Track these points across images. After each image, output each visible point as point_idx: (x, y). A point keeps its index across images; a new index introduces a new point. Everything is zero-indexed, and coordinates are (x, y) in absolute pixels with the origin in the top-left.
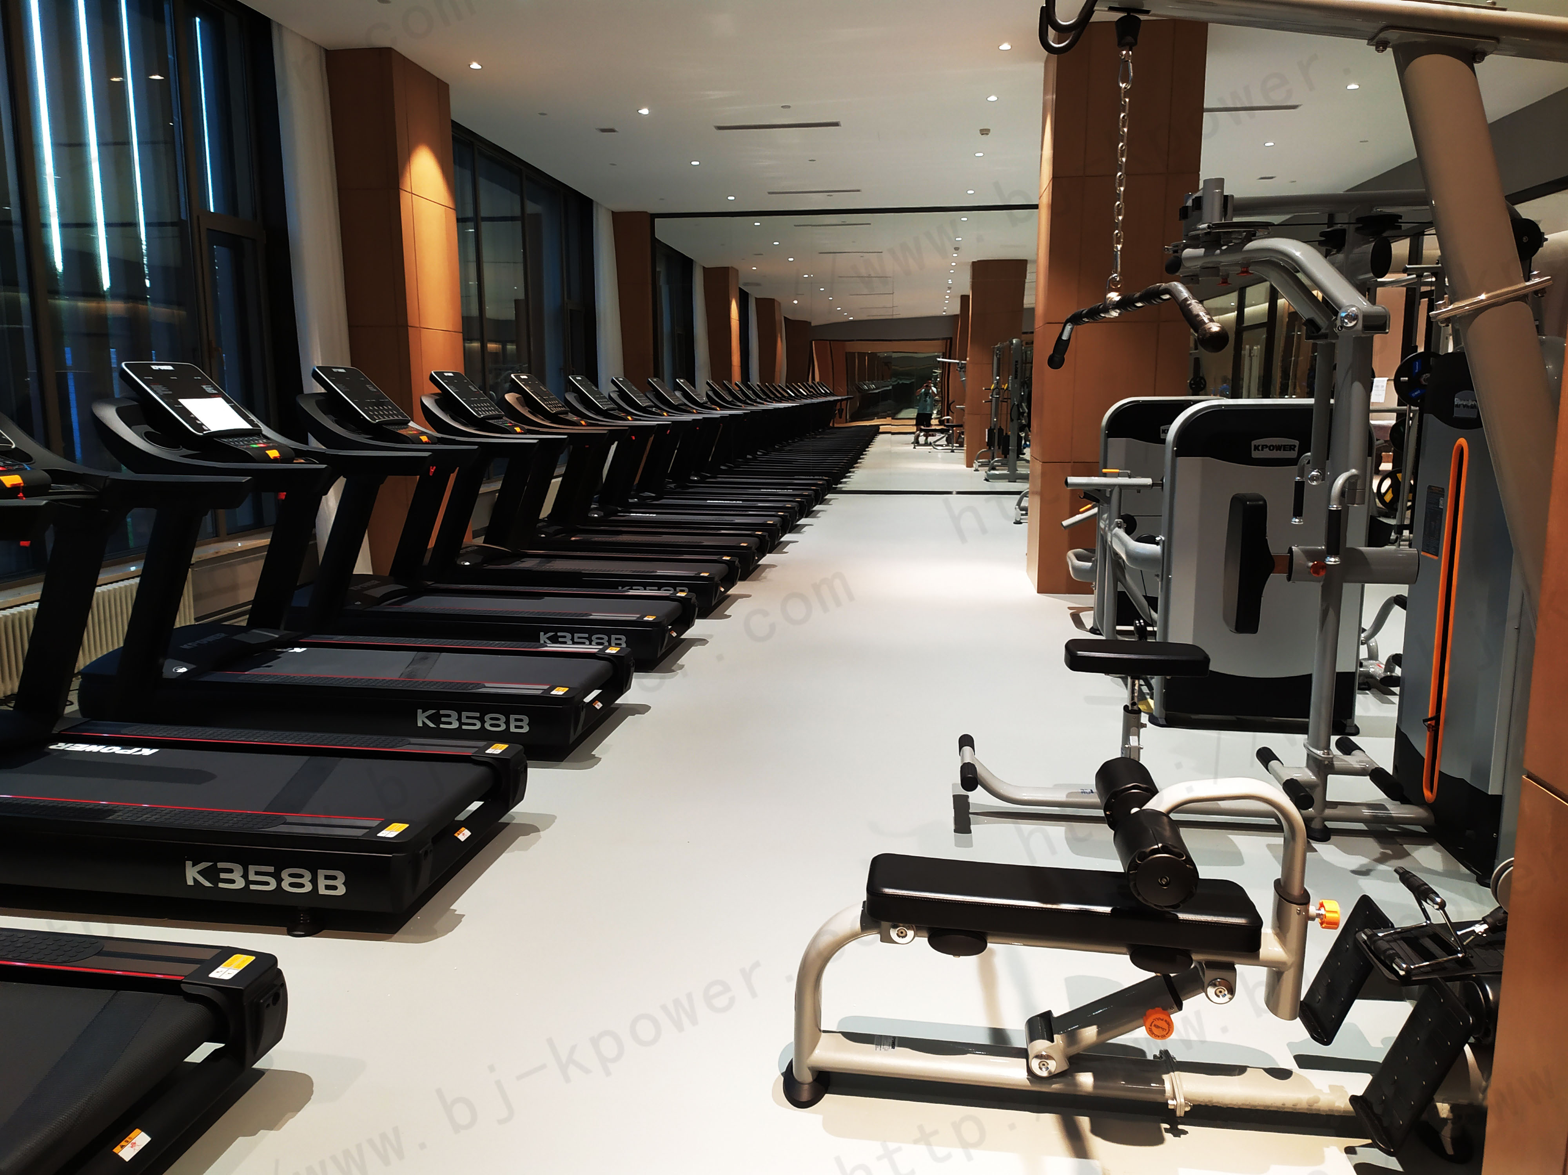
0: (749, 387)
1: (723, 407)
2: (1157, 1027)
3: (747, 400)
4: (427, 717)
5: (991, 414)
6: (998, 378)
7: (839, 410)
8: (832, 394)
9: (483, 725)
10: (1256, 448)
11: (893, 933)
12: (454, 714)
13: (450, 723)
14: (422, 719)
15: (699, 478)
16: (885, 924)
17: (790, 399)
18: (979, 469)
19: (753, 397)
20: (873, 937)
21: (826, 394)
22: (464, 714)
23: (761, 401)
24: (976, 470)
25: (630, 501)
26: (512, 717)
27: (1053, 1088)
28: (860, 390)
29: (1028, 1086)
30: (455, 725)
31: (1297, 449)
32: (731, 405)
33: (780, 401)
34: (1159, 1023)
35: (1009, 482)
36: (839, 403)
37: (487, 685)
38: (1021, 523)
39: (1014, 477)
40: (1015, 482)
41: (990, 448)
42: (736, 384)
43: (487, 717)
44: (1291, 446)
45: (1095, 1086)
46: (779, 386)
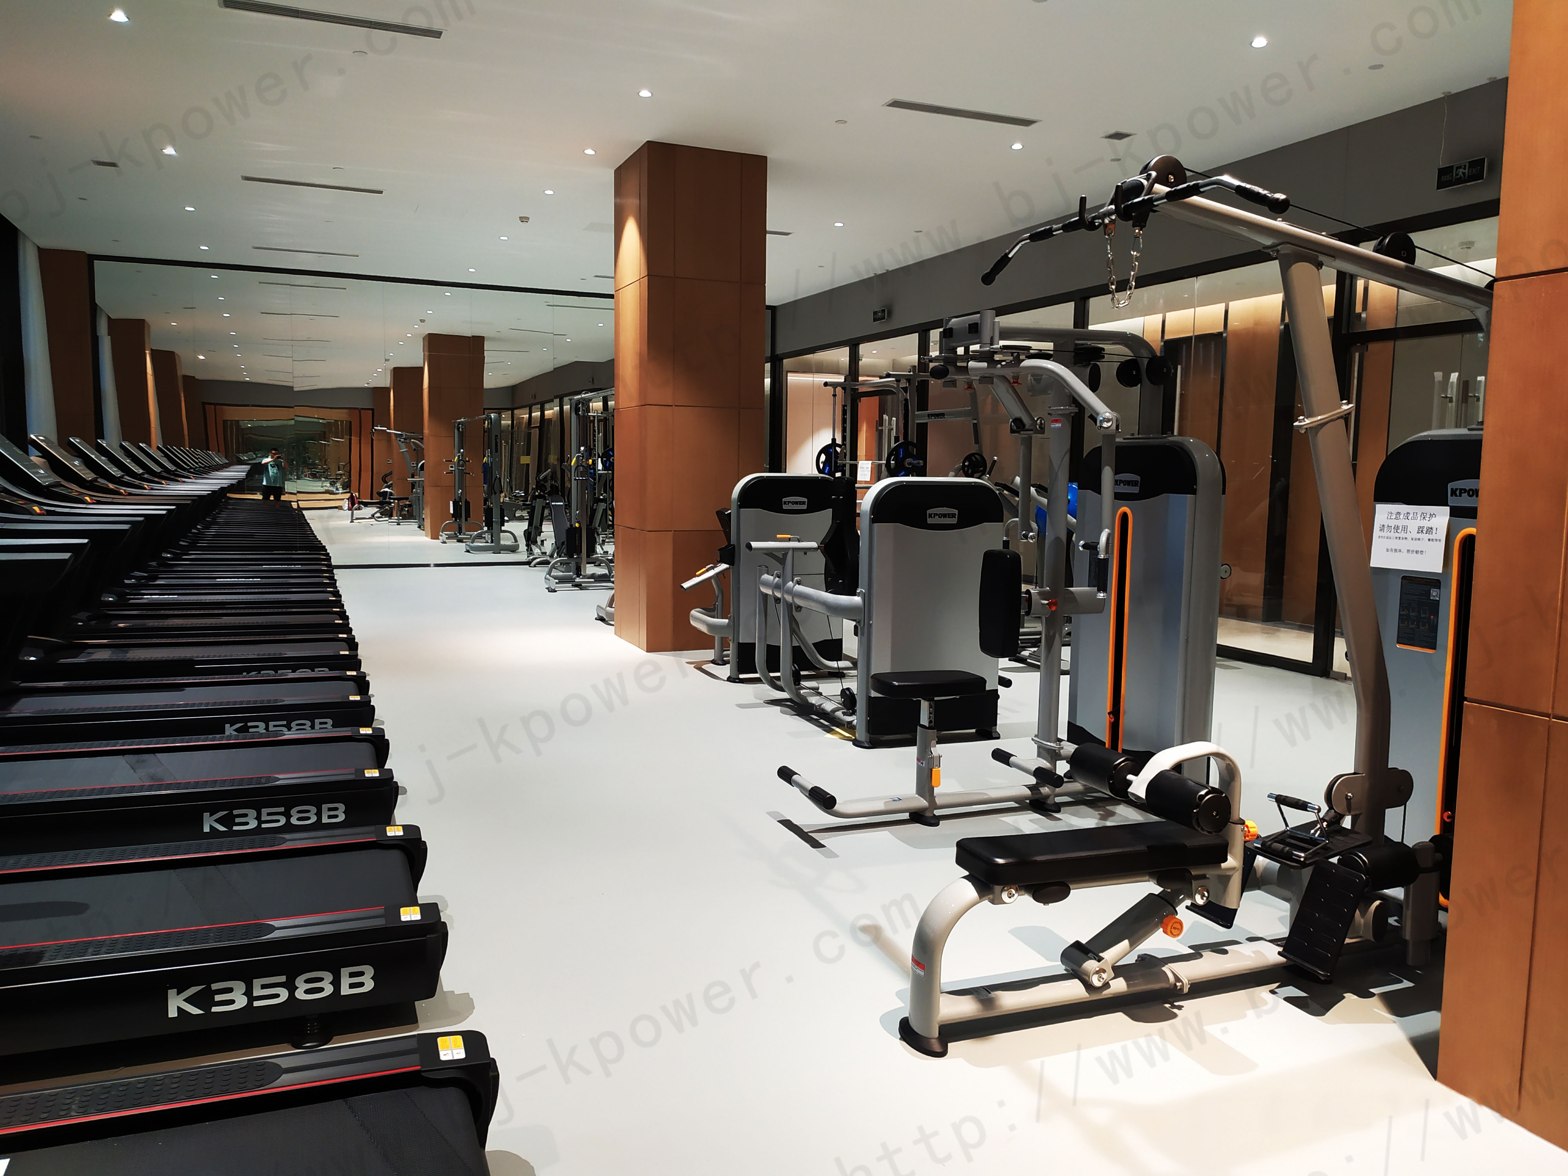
2: (1175, 928)
4: (216, 821)
5: (455, 486)
6: (462, 450)
9: (288, 820)
10: (930, 516)
11: (1005, 896)
12: (252, 813)
13: (247, 824)
14: (209, 823)
15: (172, 556)
16: (997, 888)
18: (447, 541)
20: (986, 903)
22: (264, 811)
24: (444, 542)
25: (126, 581)
26: (325, 807)
27: (1105, 995)
29: (1088, 998)
30: (253, 824)
31: (956, 516)
34: (1175, 925)
35: (494, 553)
37: (280, 776)
38: (556, 591)
39: (498, 549)
40: (500, 553)
41: (456, 520)
43: (293, 811)
44: (953, 514)
45: (1128, 986)
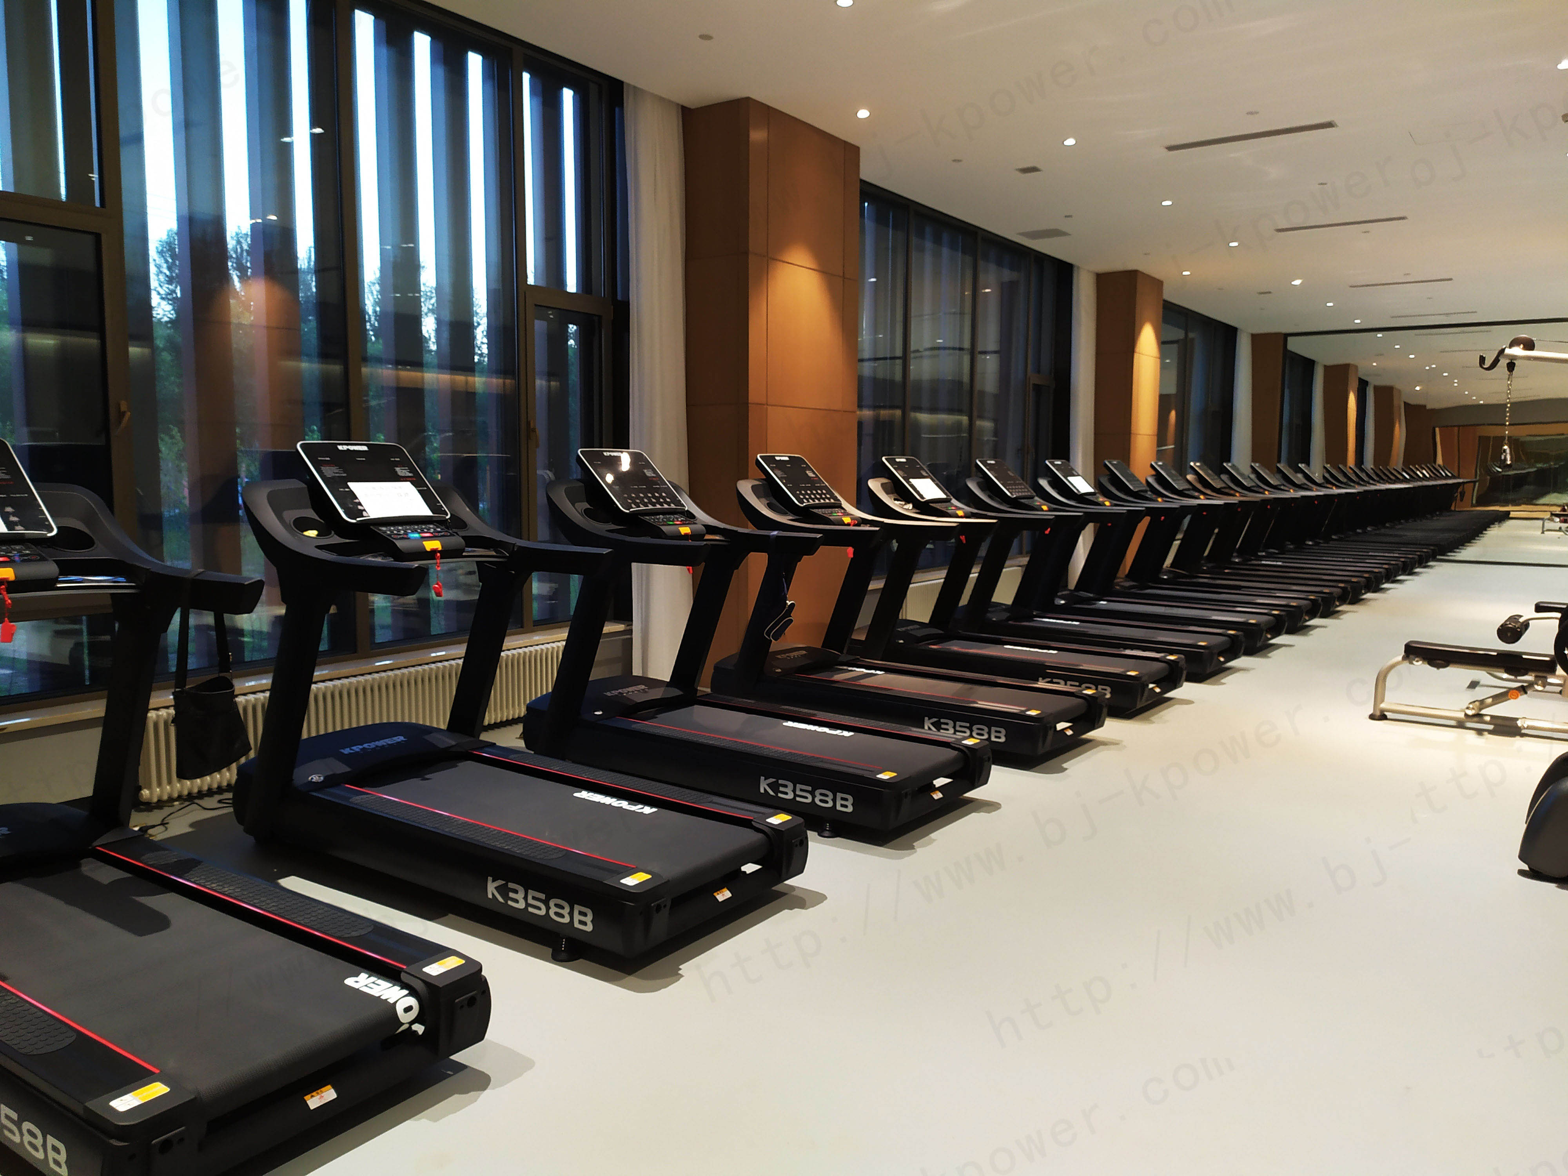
0: (1362, 470)
1: (1338, 487)
3: (1360, 481)
7: (1461, 493)
8: (1453, 477)
17: (1405, 480)
19: (1366, 478)
21: (1447, 477)
23: (1373, 482)
28: (1489, 471)
32: (1347, 485)
33: (1394, 482)
36: (1461, 487)
42: (1350, 468)
46: (1394, 469)
